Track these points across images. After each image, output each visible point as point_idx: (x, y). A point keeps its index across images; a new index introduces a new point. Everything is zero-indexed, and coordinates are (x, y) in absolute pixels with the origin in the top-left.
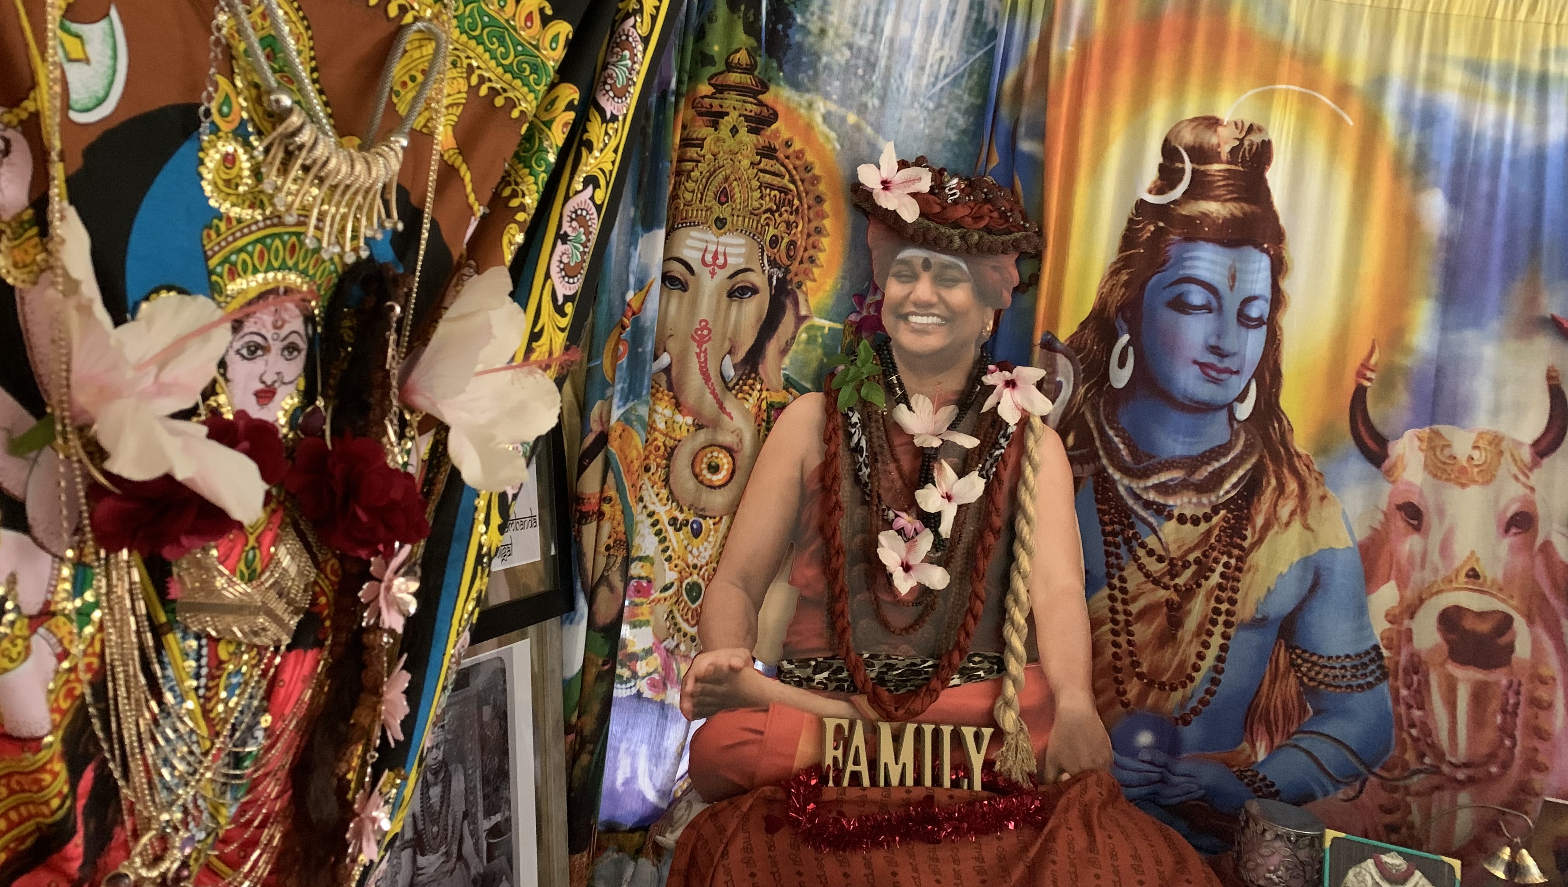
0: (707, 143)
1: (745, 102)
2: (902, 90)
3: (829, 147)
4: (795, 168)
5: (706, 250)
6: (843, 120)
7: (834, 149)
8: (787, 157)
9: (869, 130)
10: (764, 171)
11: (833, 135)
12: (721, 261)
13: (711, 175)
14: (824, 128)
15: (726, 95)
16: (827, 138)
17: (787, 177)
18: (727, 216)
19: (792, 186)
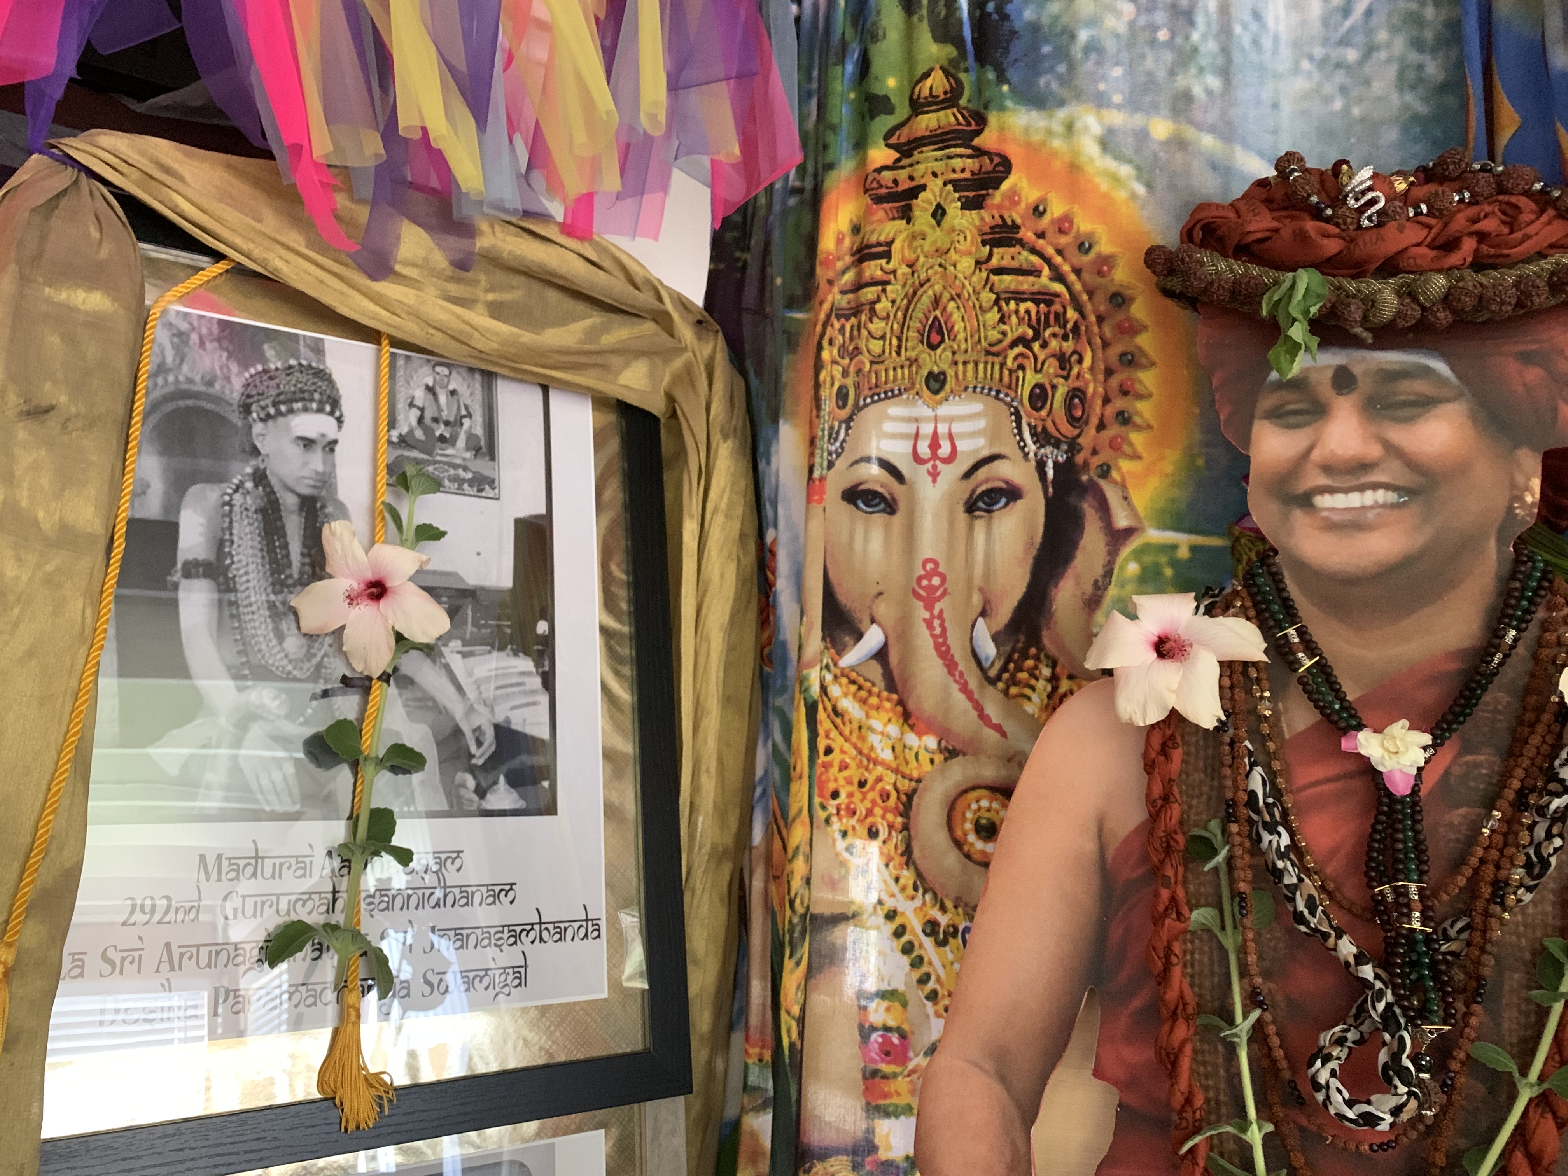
0: (896, 247)
1: (949, 157)
2: (1267, 43)
3: (1121, 195)
4: (1059, 252)
5: (917, 436)
6: (1142, 135)
7: (1134, 196)
8: (1041, 235)
9: (1208, 141)
10: (1000, 271)
11: (1125, 170)
12: (945, 450)
13: (910, 302)
14: (1110, 163)
15: (916, 156)
16: (1115, 178)
17: (1046, 271)
18: (945, 366)
19: (1058, 287)
